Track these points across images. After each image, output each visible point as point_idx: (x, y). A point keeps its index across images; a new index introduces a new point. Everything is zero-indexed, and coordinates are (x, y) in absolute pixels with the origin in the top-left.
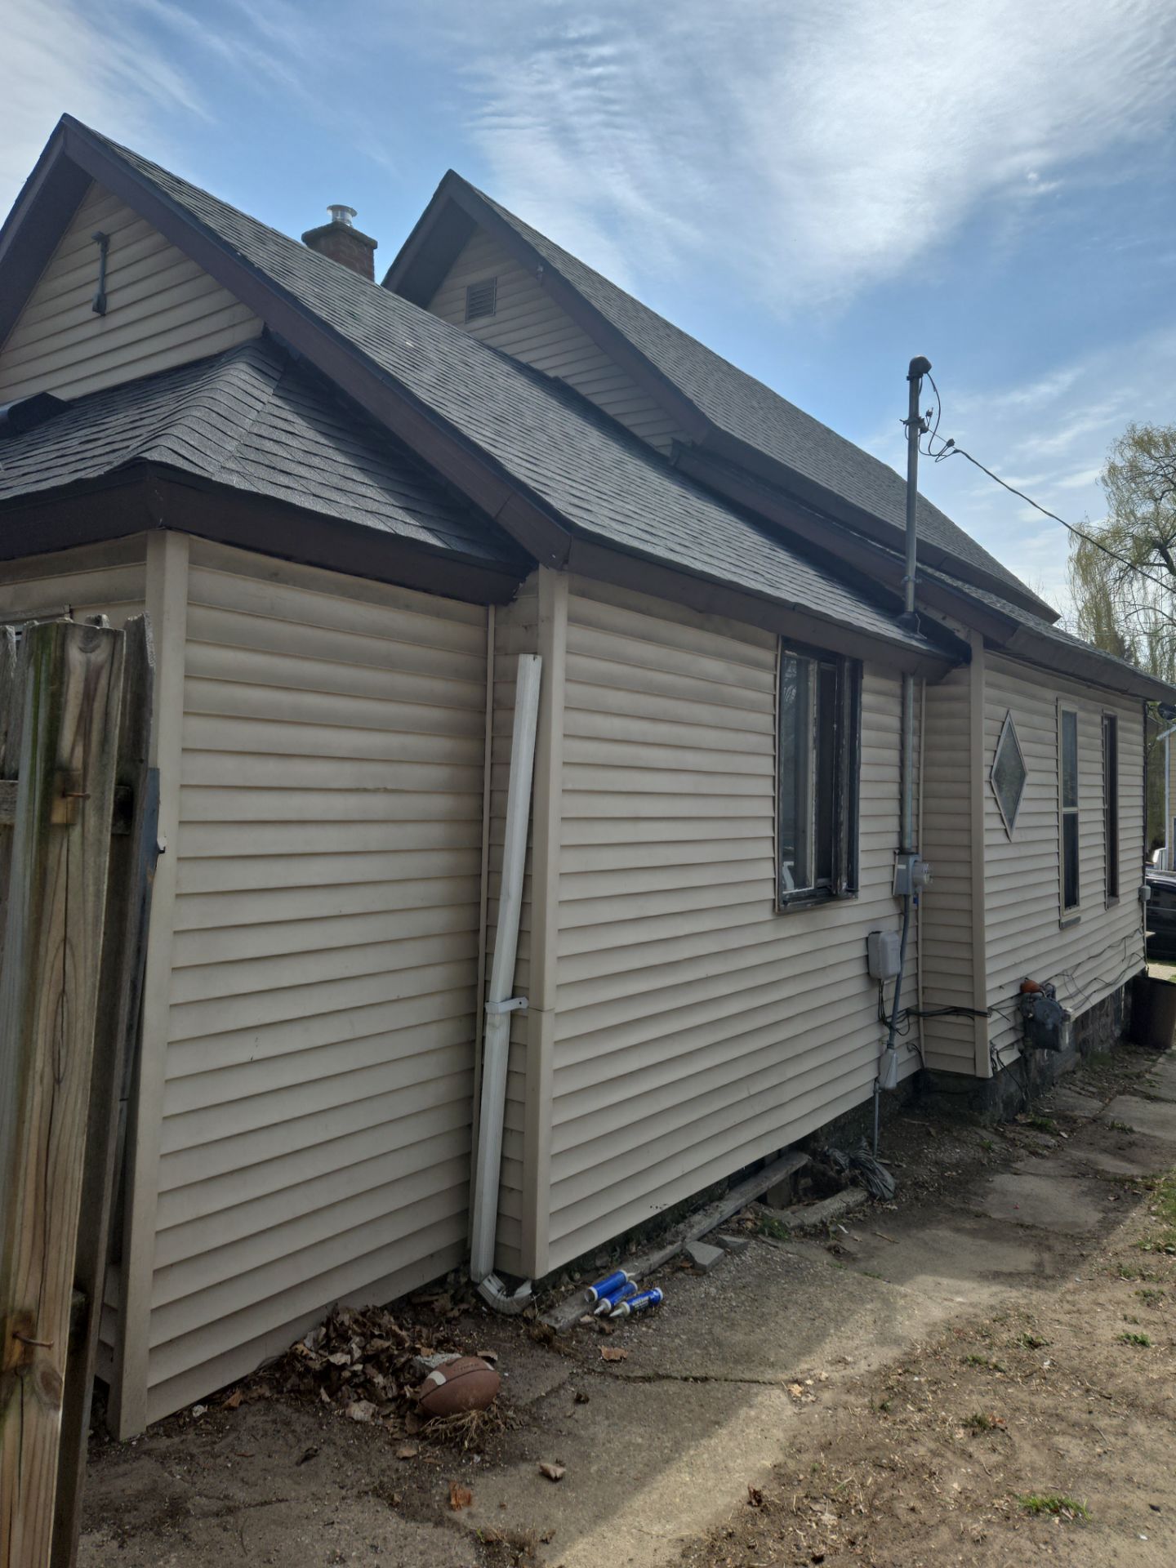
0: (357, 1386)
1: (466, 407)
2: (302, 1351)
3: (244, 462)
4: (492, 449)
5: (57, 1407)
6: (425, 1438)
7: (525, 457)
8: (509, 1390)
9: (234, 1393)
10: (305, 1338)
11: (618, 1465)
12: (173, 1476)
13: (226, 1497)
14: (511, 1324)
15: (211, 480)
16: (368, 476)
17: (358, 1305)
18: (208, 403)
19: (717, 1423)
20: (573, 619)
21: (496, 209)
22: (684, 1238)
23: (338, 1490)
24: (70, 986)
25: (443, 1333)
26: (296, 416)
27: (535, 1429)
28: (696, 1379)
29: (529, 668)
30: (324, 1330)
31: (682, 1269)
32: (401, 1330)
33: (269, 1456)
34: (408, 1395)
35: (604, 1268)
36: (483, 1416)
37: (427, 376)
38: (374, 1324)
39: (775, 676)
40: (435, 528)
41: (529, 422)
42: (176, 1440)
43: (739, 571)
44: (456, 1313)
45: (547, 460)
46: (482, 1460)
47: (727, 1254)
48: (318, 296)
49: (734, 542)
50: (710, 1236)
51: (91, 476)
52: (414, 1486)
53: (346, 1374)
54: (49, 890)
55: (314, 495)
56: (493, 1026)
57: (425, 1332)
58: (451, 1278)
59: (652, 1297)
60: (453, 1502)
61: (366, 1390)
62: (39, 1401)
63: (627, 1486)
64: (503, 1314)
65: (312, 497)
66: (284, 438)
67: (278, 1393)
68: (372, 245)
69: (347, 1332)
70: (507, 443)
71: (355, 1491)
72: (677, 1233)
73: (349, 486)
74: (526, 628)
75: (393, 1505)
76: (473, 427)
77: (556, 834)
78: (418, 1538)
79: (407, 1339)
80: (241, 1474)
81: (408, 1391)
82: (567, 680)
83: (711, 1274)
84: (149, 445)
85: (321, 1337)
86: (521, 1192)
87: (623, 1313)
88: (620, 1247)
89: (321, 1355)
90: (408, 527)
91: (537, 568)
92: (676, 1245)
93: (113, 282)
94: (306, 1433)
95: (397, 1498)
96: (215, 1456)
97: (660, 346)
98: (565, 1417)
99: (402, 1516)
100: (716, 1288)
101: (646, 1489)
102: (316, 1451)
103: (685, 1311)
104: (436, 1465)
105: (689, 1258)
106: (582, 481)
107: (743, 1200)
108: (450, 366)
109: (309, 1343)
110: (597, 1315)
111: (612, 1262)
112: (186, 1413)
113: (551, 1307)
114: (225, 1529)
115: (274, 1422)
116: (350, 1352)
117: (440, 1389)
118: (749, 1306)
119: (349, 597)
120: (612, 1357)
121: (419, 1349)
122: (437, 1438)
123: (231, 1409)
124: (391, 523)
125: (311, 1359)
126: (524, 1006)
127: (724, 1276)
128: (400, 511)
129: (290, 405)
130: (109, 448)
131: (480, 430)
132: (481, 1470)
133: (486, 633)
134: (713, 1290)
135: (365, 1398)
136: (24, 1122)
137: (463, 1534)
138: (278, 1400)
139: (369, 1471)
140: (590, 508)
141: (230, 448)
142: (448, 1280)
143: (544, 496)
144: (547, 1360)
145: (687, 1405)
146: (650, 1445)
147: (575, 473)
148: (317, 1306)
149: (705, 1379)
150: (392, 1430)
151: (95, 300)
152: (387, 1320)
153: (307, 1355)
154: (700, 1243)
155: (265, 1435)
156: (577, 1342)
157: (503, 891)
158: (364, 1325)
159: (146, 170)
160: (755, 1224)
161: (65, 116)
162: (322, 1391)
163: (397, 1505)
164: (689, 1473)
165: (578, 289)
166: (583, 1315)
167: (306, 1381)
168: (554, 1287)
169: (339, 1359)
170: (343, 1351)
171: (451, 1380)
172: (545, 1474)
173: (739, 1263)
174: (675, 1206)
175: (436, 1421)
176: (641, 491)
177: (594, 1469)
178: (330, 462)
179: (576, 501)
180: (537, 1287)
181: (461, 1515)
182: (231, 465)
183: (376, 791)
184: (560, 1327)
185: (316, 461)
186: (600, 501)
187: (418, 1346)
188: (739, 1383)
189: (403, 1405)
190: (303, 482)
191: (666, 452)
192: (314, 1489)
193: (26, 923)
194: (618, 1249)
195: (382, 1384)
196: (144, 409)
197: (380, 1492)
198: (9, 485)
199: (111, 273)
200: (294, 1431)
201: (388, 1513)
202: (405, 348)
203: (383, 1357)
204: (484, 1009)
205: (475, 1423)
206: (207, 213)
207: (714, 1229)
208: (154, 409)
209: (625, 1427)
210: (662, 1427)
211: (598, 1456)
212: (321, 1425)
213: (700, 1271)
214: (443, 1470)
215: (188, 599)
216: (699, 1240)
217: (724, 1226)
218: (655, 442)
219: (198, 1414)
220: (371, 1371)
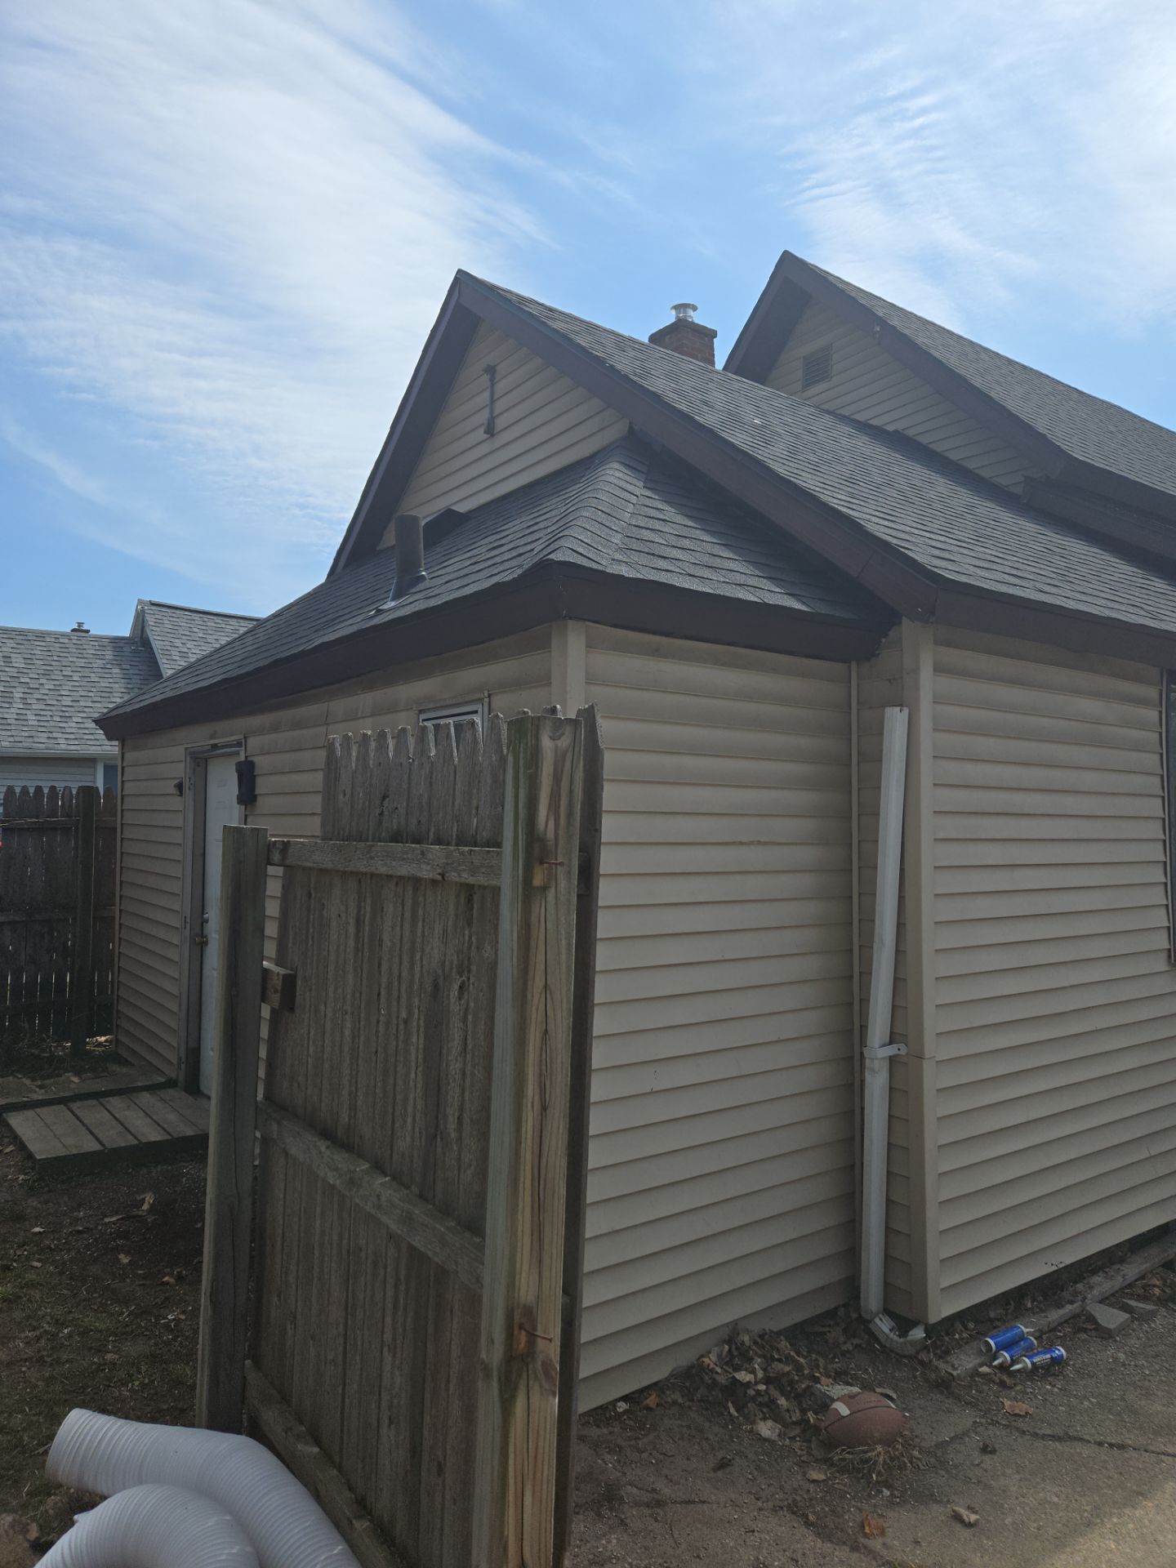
0: (761, 1404)
1: (819, 474)
2: (709, 1365)
3: (628, 552)
4: (851, 512)
5: (554, 1395)
6: (832, 1465)
7: (882, 515)
8: (912, 1430)
9: (650, 1395)
10: (710, 1352)
11: (1035, 1521)
12: (607, 1464)
13: (654, 1490)
14: (906, 1365)
15: (606, 572)
16: (732, 551)
17: (756, 1327)
18: (594, 502)
19: (1140, 1493)
20: (939, 669)
21: (831, 278)
22: (1085, 1298)
23: (754, 1501)
24: (551, 1027)
25: (839, 1365)
26: (664, 504)
27: (943, 1473)
28: (1111, 1445)
29: (896, 720)
30: (727, 1347)
31: (1085, 1330)
32: (799, 1356)
33: (688, 1459)
34: (812, 1420)
35: (998, 1320)
36: (889, 1452)
37: (779, 449)
38: (772, 1348)
39: (1161, 712)
40: (798, 593)
41: (878, 479)
42: (605, 1431)
43: (1116, 606)
44: (849, 1346)
45: (902, 516)
46: (892, 1494)
47: (1133, 1319)
48: (674, 391)
49: (1103, 575)
50: (1113, 1299)
51: (507, 579)
52: (827, 1509)
53: (751, 1392)
54: (533, 944)
55: (690, 575)
56: (872, 1070)
57: (822, 1361)
58: (841, 1311)
59: (1054, 1355)
60: (867, 1530)
61: (771, 1411)
62: (541, 1386)
63: (1047, 1543)
64: (898, 1354)
65: (688, 577)
66: (657, 525)
67: (690, 1401)
68: (712, 334)
69: (748, 1351)
70: (862, 503)
71: (770, 1504)
72: (1076, 1293)
73: (717, 562)
74: (890, 681)
75: (808, 1524)
76: (828, 493)
77: (930, 883)
78: (836, 1559)
79: (805, 1365)
80: (665, 1471)
81: (811, 1416)
82: (935, 730)
83: (1118, 1339)
84: (552, 547)
85: (724, 1353)
86: (909, 1236)
87: (1023, 1368)
88: (1015, 1301)
89: (727, 1371)
90: (774, 595)
91: (900, 623)
92: (1075, 1305)
93: (500, 406)
94: (718, 1443)
95: (811, 1517)
96: (640, 1451)
97: (1004, 385)
98: (973, 1464)
99: (818, 1535)
100: (1125, 1353)
101: (1068, 1550)
102: (730, 1461)
103: (1092, 1374)
104: (846, 1492)
105: (1091, 1319)
106: (939, 532)
107: (1148, 1265)
108: (797, 436)
109: (713, 1357)
110: (995, 1366)
111: (1006, 1315)
112: (611, 1407)
113: (947, 1352)
114: (656, 1520)
115: (689, 1427)
116: (753, 1372)
117: (846, 1419)
118: (1165, 1376)
119: (722, 665)
120: (1017, 1411)
121: (818, 1378)
122: (845, 1466)
123: (649, 1409)
124: (759, 593)
125: (717, 1373)
126: (903, 1052)
127: (1133, 1342)
128: (765, 581)
129: (659, 495)
130: (514, 553)
131: (836, 495)
132: (891, 1503)
133: (850, 688)
134: (1121, 1356)
135: (770, 1418)
136: (521, 1143)
137: (880, 1563)
138: (689, 1407)
139: (782, 1488)
140: (952, 558)
141: (616, 541)
142: (839, 1313)
143: (906, 551)
144: (947, 1406)
145: (1104, 1471)
146: (1067, 1506)
147: (930, 524)
148: (719, 1324)
149: (1122, 1447)
150: (799, 1452)
151: (486, 424)
152: (784, 1344)
153: (713, 1368)
154: (1101, 1305)
155: (682, 1438)
156: (977, 1391)
157: (876, 938)
158: (763, 1347)
159: (525, 305)
160: (1163, 1291)
161: (460, 271)
162: (730, 1404)
163: (812, 1524)
164: (1114, 1541)
165: (917, 342)
166: (981, 1365)
167: (714, 1393)
168: (948, 1334)
169: (743, 1376)
170: (746, 1370)
171: (854, 1413)
172: (958, 1518)
173: (1149, 1330)
174: (1072, 1265)
175: (843, 1450)
176: (996, 534)
177: (1008, 1520)
178: (698, 542)
179: (937, 552)
180: (930, 1330)
181: (876, 1544)
182: (618, 556)
183: (750, 843)
184: (958, 1374)
185: (686, 543)
186: (962, 550)
187: (817, 1374)
188: (1163, 1456)
189: (808, 1431)
190: (679, 564)
191: (1018, 490)
192: (733, 1496)
193: (515, 972)
194: (1012, 1302)
195: (785, 1407)
196: (536, 514)
197: (794, 1509)
198: (437, 592)
199: (498, 399)
200: (707, 1439)
201: (803, 1529)
202: (755, 426)
203: (784, 1381)
204: (862, 1054)
205: (881, 1459)
206: (577, 333)
207: (1117, 1292)
208: (545, 513)
209: (1038, 1483)
210: (1079, 1489)
211: (1011, 1509)
212: (731, 1437)
213: (1105, 1334)
214: (853, 1498)
215: (587, 679)
216: (1100, 1302)
217: (1128, 1289)
218: (1003, 481)
219: (621, 1410)
220: (774, 1393)
